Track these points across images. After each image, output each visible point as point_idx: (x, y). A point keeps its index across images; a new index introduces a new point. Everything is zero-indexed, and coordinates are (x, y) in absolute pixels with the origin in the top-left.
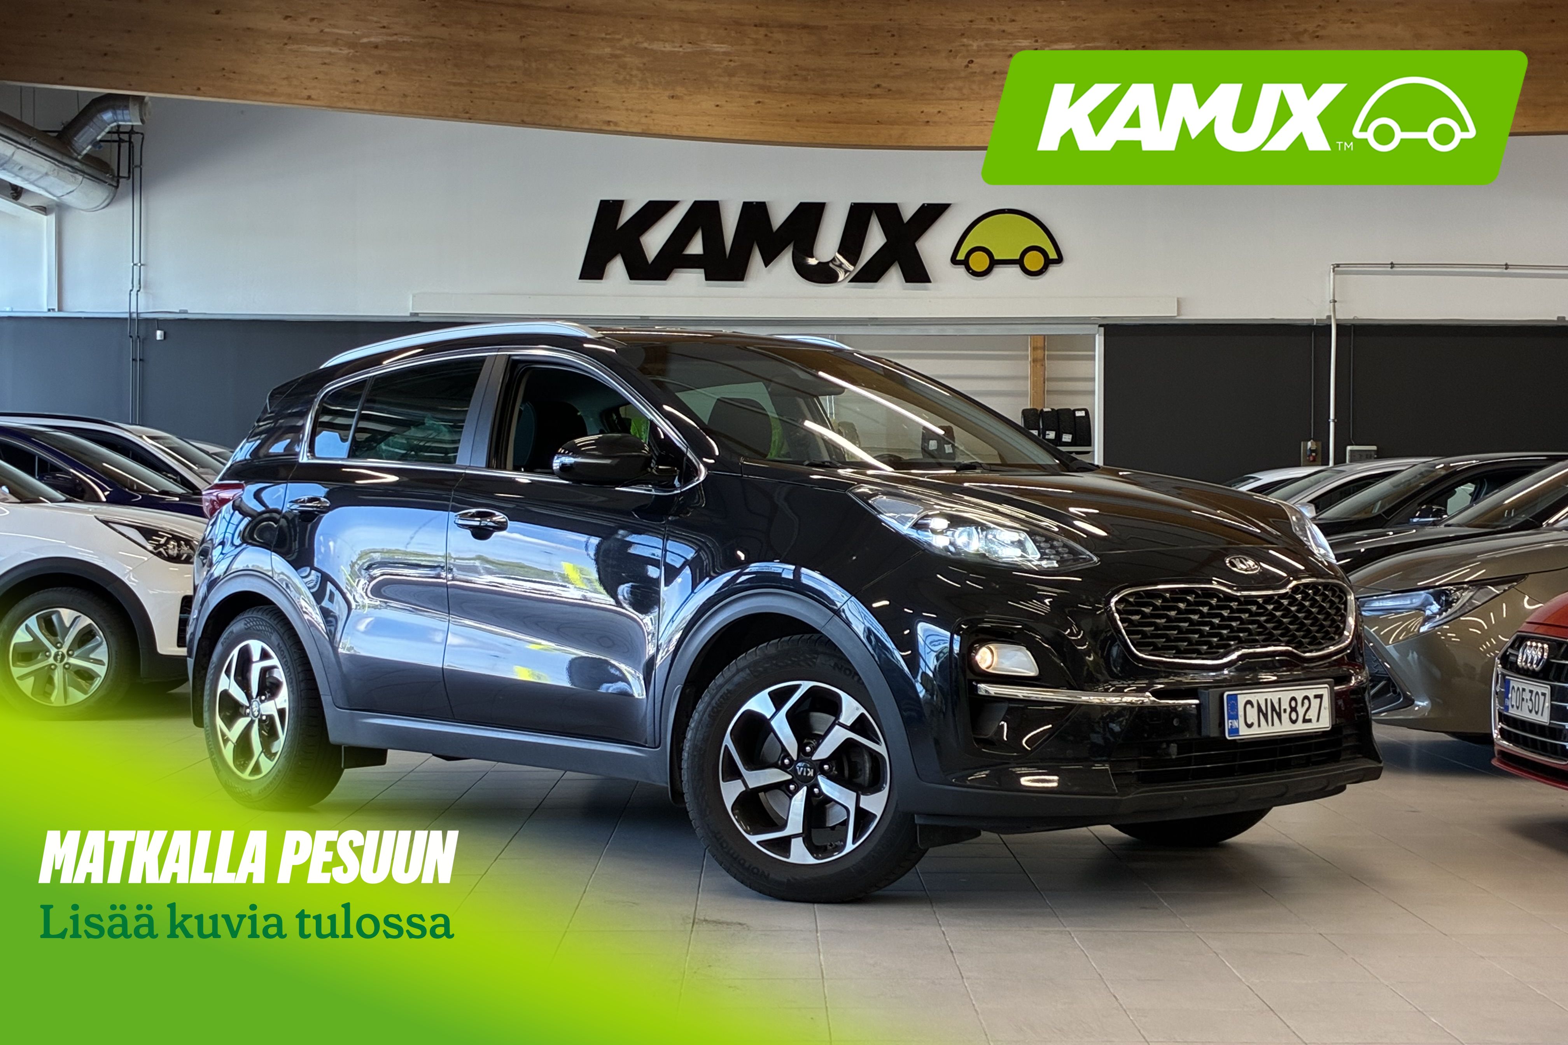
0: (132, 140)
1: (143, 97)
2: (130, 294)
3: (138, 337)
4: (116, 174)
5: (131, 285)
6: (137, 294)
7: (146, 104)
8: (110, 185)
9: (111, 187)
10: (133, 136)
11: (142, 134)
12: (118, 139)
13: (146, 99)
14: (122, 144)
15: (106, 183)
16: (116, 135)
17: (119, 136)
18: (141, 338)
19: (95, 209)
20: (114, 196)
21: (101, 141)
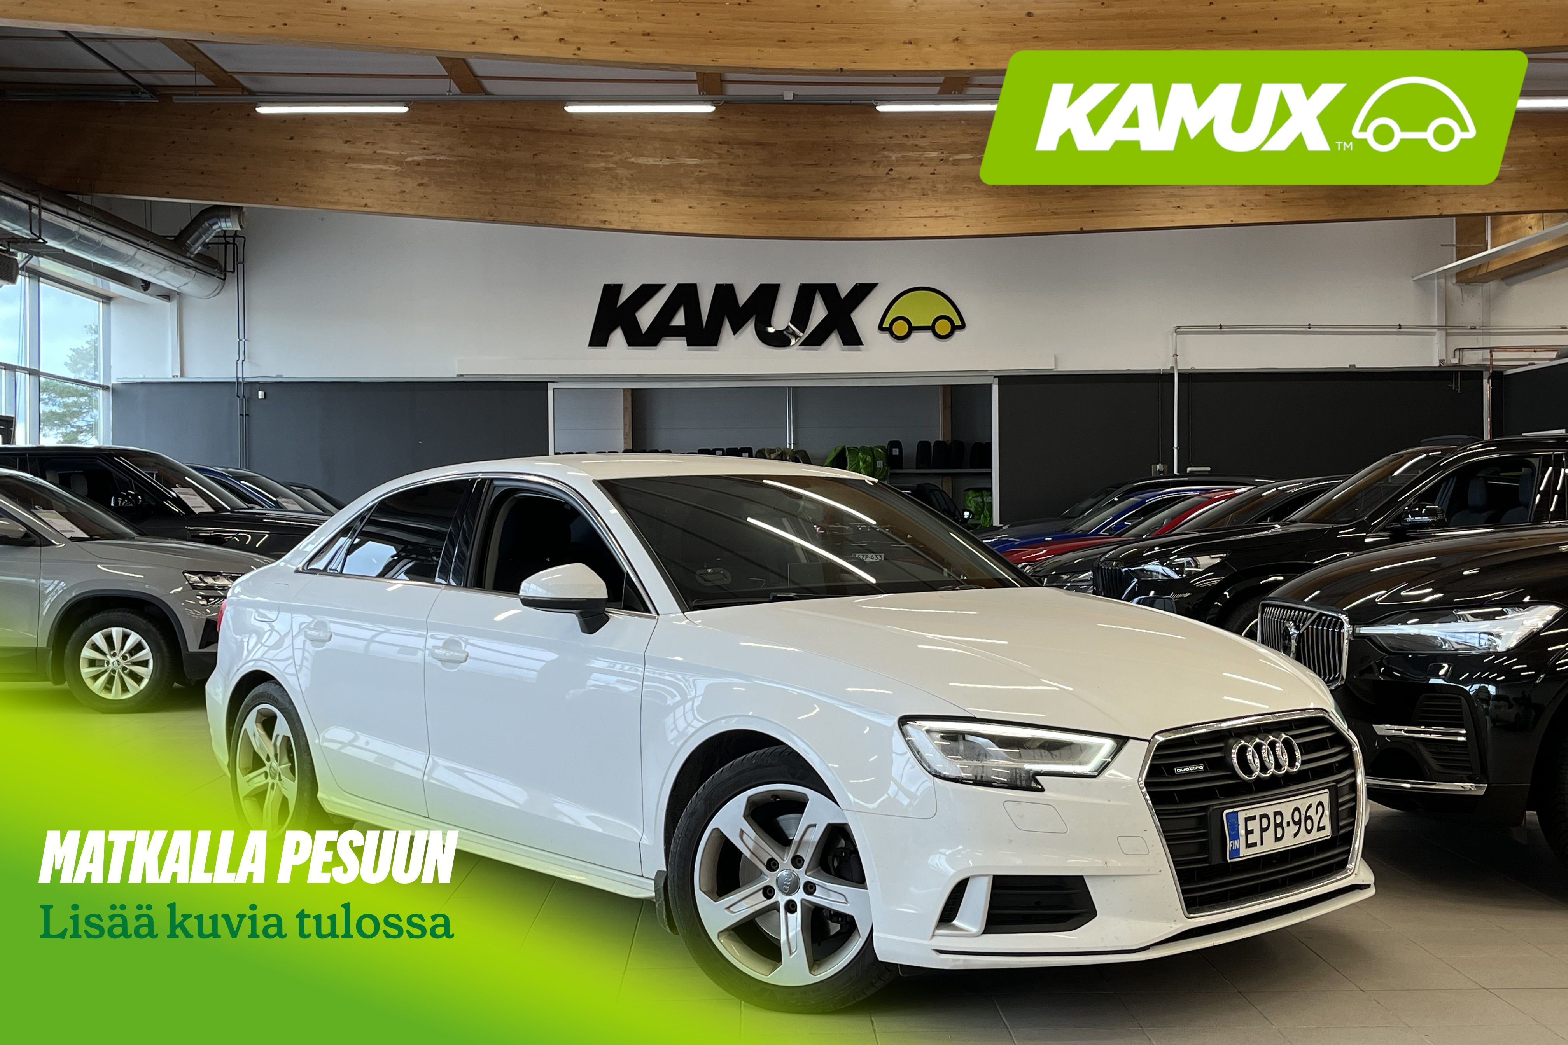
0: (236, 242)
1: (242, 208)
2: (237, 363)
3: (244, 397)
4: (224, 269)
5: (238, 356)
6: (242, 363)
7: (244, 213)
8: (218, 277)
9: (219, 280)
10: (236, 239)
11: (244, 237)
12: (224, 242)
13: (244, 210)
14: (228, 245)
15: (215, 276)
16: (223, 238)
17: (225, 239)
18: (246, 397)
19: (208, 297)
20: (223, 286)
21: (209, 243)
